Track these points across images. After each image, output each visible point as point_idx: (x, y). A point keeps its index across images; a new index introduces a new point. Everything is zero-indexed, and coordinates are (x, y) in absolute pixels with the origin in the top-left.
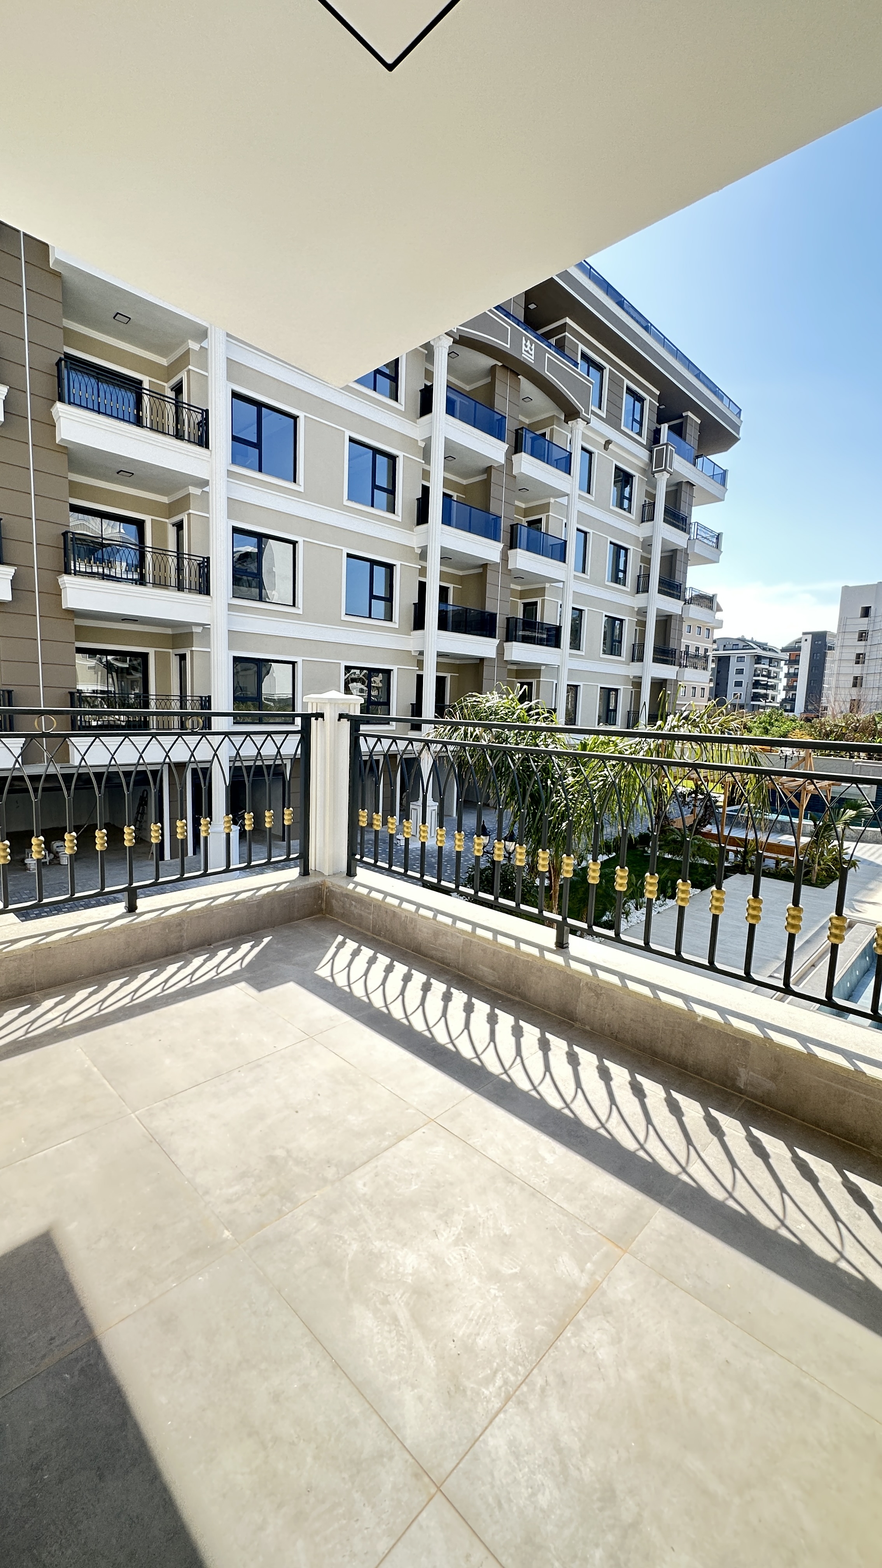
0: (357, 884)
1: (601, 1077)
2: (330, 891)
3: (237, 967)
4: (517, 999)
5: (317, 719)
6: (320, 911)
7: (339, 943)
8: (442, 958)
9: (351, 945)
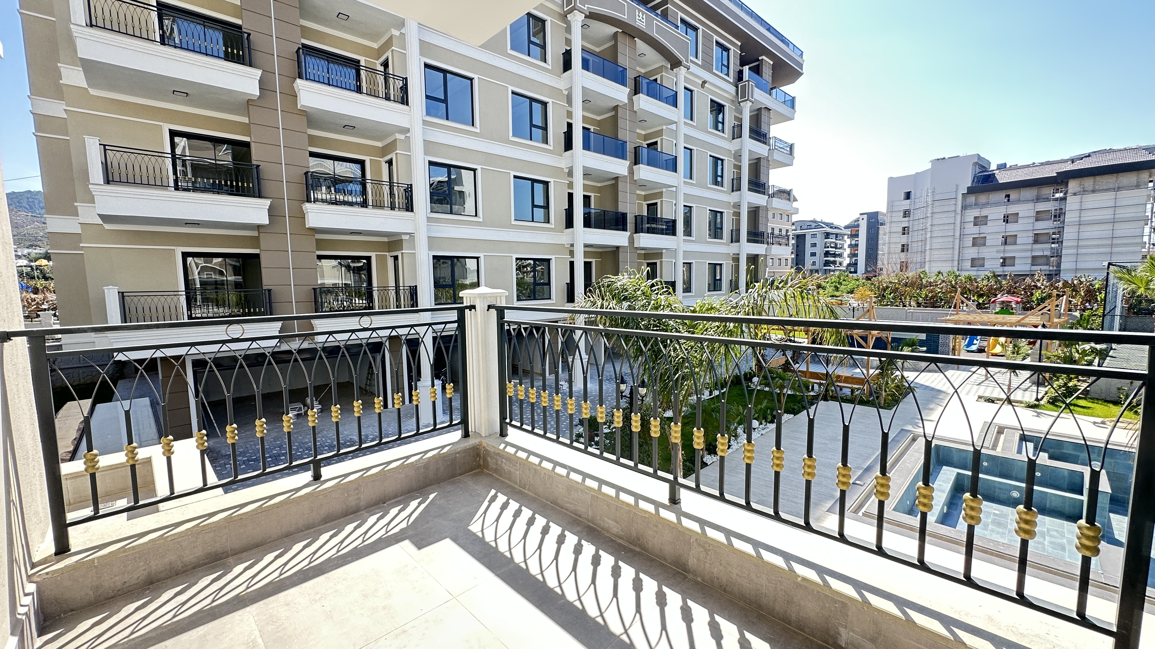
0: (508, 444)
2: (486, 450)
3: (404, 525)
4: (638, 549)
5: (470, 310)
6: (479, 466)
7: (492, 497)
8: (575, 510)
9: (502, 499)
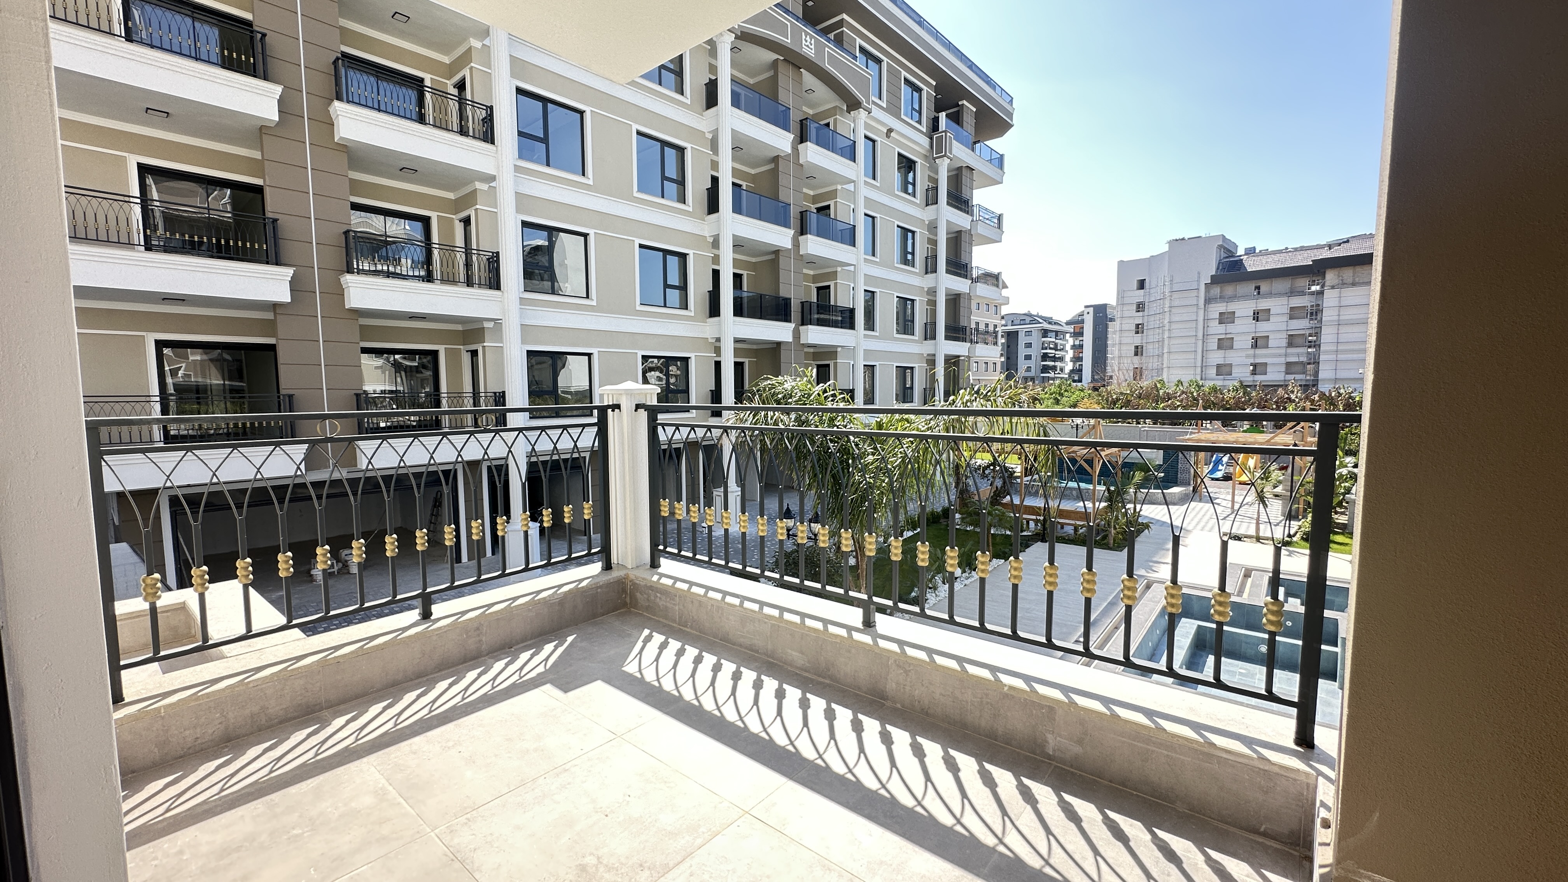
0: (662, 575)
1: (915, 755)
2: (634, 584)
3: (541, 669)
4: (827, 681)
5: (613, 411)
6: (625, 605)
7: (646, 637)
8: (750, 645)
9: (658, 638)
